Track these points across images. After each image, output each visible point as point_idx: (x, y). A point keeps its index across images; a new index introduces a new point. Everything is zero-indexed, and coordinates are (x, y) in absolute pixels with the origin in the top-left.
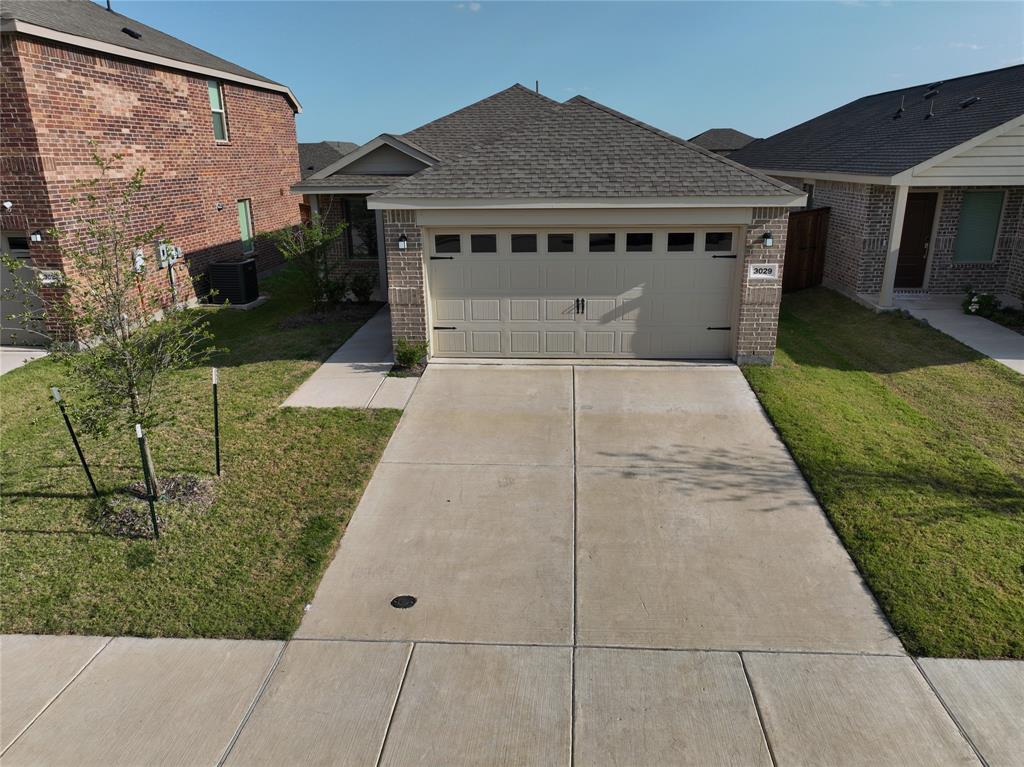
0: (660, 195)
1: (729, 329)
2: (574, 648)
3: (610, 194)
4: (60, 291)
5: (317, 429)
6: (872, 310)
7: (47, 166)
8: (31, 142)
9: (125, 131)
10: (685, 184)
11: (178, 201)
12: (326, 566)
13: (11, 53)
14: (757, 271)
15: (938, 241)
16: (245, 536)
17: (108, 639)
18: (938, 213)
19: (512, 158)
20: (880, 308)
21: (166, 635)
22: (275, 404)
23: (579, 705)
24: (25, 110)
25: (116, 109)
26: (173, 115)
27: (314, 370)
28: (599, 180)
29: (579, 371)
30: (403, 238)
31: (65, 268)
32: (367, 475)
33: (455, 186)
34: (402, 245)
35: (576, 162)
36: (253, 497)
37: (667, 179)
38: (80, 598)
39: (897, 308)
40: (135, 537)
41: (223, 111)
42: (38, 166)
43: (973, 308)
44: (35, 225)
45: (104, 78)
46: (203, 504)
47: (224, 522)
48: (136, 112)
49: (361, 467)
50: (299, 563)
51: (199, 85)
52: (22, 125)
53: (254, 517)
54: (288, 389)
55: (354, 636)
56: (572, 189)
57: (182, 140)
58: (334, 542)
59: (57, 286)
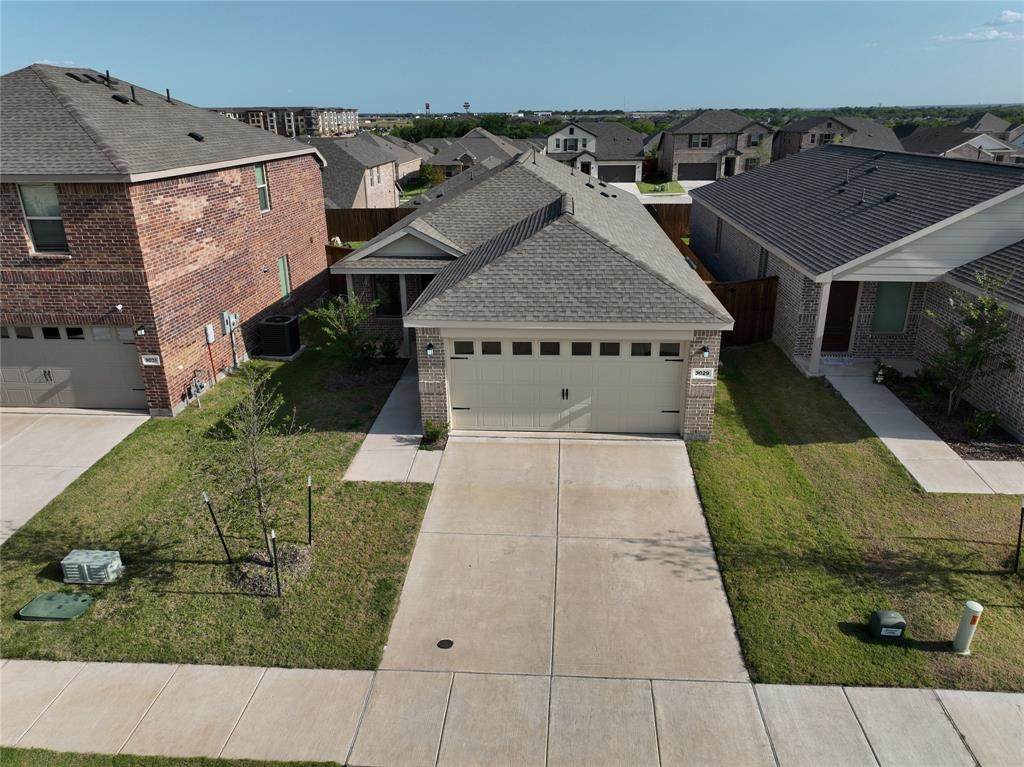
0: (624, 320)
1: (678, 412)
2: (552, 676)
3: (587, 319)
4: (160, 370)
5: (372, 503)
6: (802, 375)
7: (149, 277)
8: (138, 261)
9: (199, 230)
10: (644, 310)
11: (235, 274)
12: (393, 617)
13: (125, 196)
14: (698, 373)
15: (859, 316)
16: (337, 594)
17: (264, 669)
18: (860, 295)
19: (513, 281)
20: (809, 374)
23: (552, 714)
24: (134, 238)
25: (192, 215)
26: (231, 204)
27: (362, 442)
28: (578, 304)
30: (430, 347)
31: (162, 353)
32: (412, 544)
33: (470, 308)
34: (430, 352)
35: (562, 286)
36: (337, 564)
37: (631, 305)
38: (241, 640)
40: (266, 596)
41: (265, 185)
42: (142, 279)
43: (879, 379)
44: (140, 322)
45: (184, 192)
46: (304, 568)
47: (321, 584)
48: (206, 212)
49: (407, 536)
50: (376, 616)
51: (249, 171)
52: (132, 249)
53: (340, 580)
54: (345, 463)
55: (416, 669)
56: (558, 313)
57: (237, 222)
58: (396, 599)
59: (156, 367)
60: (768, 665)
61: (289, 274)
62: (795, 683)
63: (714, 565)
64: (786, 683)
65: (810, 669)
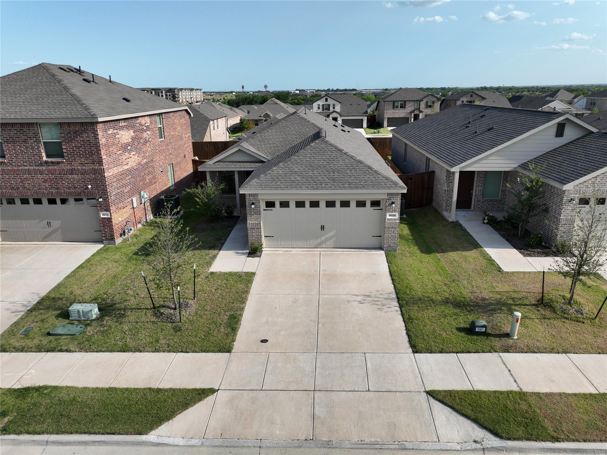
0: (352, 188)
1: (381, 236)
2: (316, 353)
3: (333, 188)
4: (110, 220)
5: (225, 281)
6: (447, 221)
7: (106, 171)
8: (100, 162)
9: (129, 148)
10: (362, 183)
11: (146, 172)
12: (238, 331)
13: (95, 129)
14: (390, 215)
15: (476, 190)
16: (209, 321)
17: (175, 353)
18: (476, 179)
19: (295, 170)
20: (450, 220)
21: (193, 352)
22: (207, 271)
23: (317, 367)
24: (98, 150)
25: (126, 140)
26: (145, 135)
27: (217, 254)
28: (329, 181)
29: (322, 254)
30: (253, 204)
31: (111, 211)
32: (246, 299)
33: (273, 184)
34: (253, 206)
35: (320, 172)
36: (208, 308)
37: (355, 181)
38: (163, 342)
39: (456, 220)
40: (174, 322)
41: (162, 126)
42: (103, 171)
43: (486, 221)
44: (100, 194)
45: (122, 128)
46: (192, 310)
47: (201, 316)
48: (133, 139)
49: (244, 296)
50: (229, 330)
51: (154, 118)
52: (97, 156)
53: (211, 315)
54: (209, 264)
55: (250, 351)
56: (318, 186)
57: (148, 145)
58: (239, 323)
59: (108, 218)
60: (421, 345)
61: (174, 174)
62: (434, 353)
63: (397, 305)
64: (430, 353)
65: (441, 346)
